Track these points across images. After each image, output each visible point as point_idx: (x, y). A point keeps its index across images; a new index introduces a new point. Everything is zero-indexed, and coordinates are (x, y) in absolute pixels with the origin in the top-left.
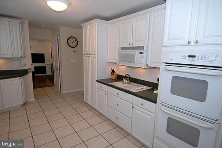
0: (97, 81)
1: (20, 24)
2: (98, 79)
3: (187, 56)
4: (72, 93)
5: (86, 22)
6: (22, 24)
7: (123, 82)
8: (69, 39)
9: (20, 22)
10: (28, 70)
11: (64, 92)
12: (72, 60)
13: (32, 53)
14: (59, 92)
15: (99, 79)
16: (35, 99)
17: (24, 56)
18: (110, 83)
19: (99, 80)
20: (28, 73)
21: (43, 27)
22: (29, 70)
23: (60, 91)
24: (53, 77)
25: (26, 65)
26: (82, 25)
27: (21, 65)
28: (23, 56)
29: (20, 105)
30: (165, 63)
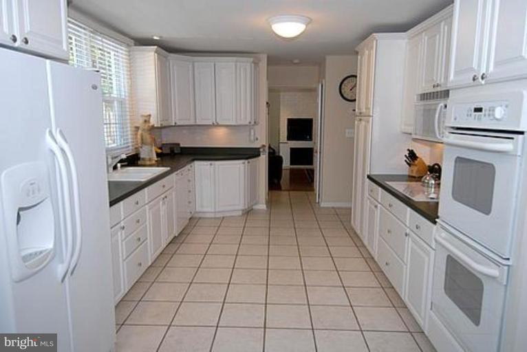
0: (369, 177)
1: (253, 65)
2: (372, 173)
3: (473, 110)
4: (339, 208)
5: (363, 40)
6: (256, 64)
7: (424, 182)
8: (345, 82)
9: (252, 59)
10: (259, 149)
11: (323, 205)
12: (347, 131)
13: (290, 117)
14: (316, 203)
15: (375, 172)
16: (267, 207)
17: (255, 122)
18: (388, 183)
19: (374, 175)
20: (259, 155)
21: (296, 61)
22: (261, 150)
23: (317, 201)
24: (313, 174)
25: (257, 139)
26: (357, 49)
27: (250, 140)
28: (253, 123)
29: (239, 210)
30: (453, 128)
